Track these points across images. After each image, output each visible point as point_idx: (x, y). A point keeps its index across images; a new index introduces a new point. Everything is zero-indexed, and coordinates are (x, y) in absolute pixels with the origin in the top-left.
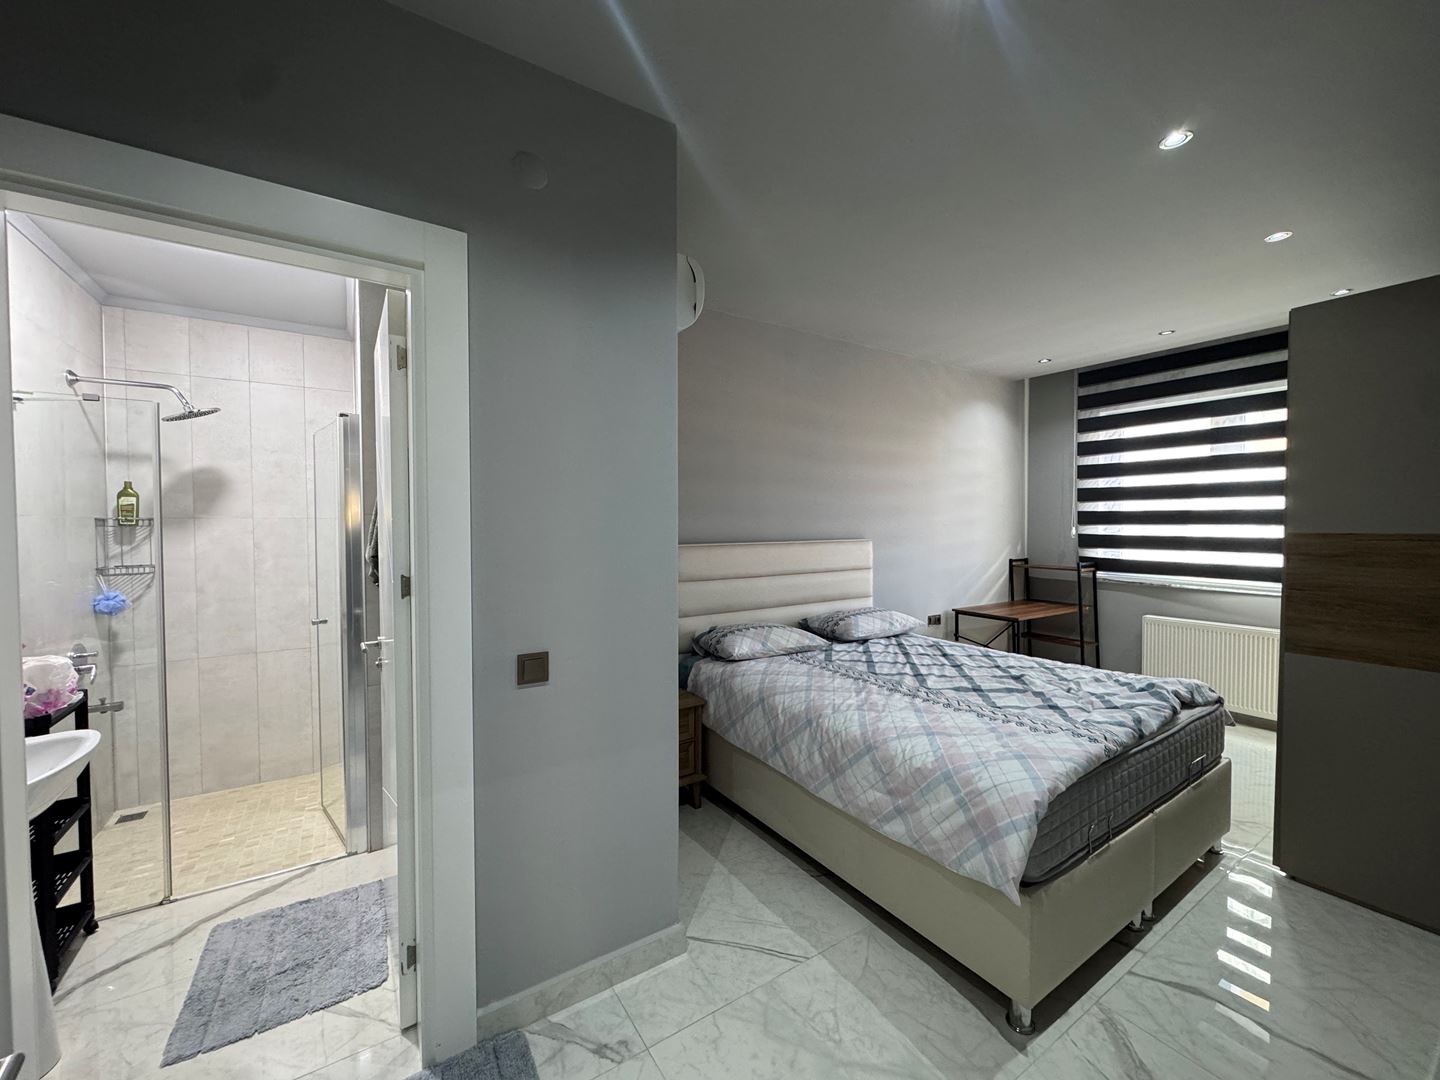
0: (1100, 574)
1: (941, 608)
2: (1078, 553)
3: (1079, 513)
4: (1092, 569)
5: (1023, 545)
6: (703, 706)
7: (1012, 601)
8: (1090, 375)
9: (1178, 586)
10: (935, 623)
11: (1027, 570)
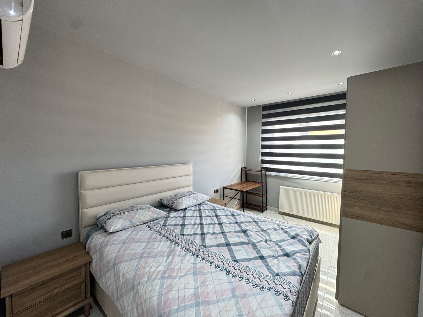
0: (268, 173)
1: (219, 187)
2: (261, 166)
3: (262, 152)
4: (265, 171)
5: (245, 163)
6: (90, 262)
7: (242, 183)
8: (266, 107)
9: (290, 177)
10: (216, 192)
11: (246, 171)
